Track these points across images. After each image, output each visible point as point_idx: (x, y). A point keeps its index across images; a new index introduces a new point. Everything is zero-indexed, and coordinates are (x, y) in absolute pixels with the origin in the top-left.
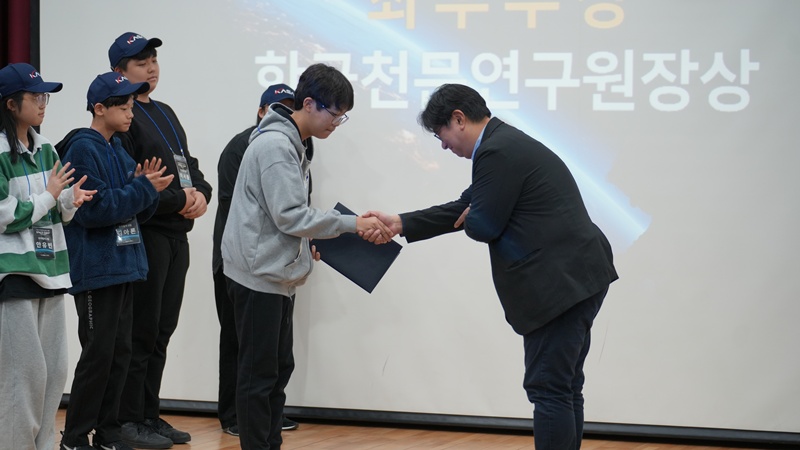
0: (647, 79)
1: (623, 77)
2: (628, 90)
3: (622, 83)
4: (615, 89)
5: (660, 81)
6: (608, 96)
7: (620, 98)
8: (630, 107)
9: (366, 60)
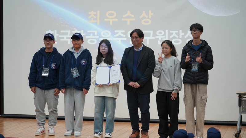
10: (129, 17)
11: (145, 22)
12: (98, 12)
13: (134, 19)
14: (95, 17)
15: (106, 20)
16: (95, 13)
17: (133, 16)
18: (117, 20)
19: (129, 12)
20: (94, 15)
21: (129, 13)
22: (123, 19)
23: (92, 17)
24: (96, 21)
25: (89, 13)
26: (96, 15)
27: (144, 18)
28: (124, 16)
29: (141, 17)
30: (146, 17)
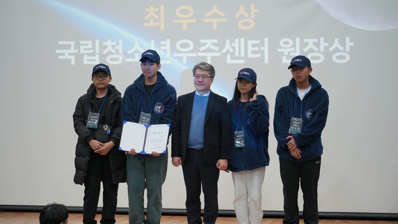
10: (215, 16)
11: (244, 24)
12: (162, 7)
13: (225, 20)
14: (157, 17)
15: (175, 21)
16: (157, 10)
17: (223, 14)
18: (194, 21)
19: (215, 7)
20: (155, 12)
21: (215, 10)
22: (205, 20)
23: (152, 17)
24: (157, 24)
25: (147, 10)
26: (158, 13)
27: (242, 17)
28: (207, 15)
29: (236, 16)
30: (246, 15)
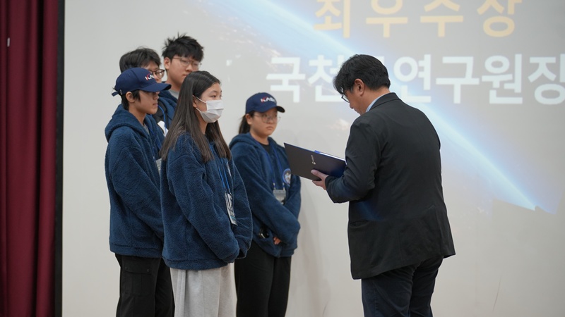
0: (533, 78)
1: (514, 77)
2: (517, 87)
3: (512, 81)
4: (507, 86)
5: (543, 80)
6: (502, 92)
7: (511, 93)
8: (519, 101)
9: (312, 63)
10: (442, 10)
11: (495, 27)
13: (460, 19)
14: (337, 13)
15: (370, 21)
17: (456, 7)
18: (404, 20)
22: (424, 19)
23: (328, 13)
24: (339, 26)
25: (319, 1)
26: (340, 5)
27: (491, 12)
28: (428, 8)
29: (481, 10)
30: (500, 9)
